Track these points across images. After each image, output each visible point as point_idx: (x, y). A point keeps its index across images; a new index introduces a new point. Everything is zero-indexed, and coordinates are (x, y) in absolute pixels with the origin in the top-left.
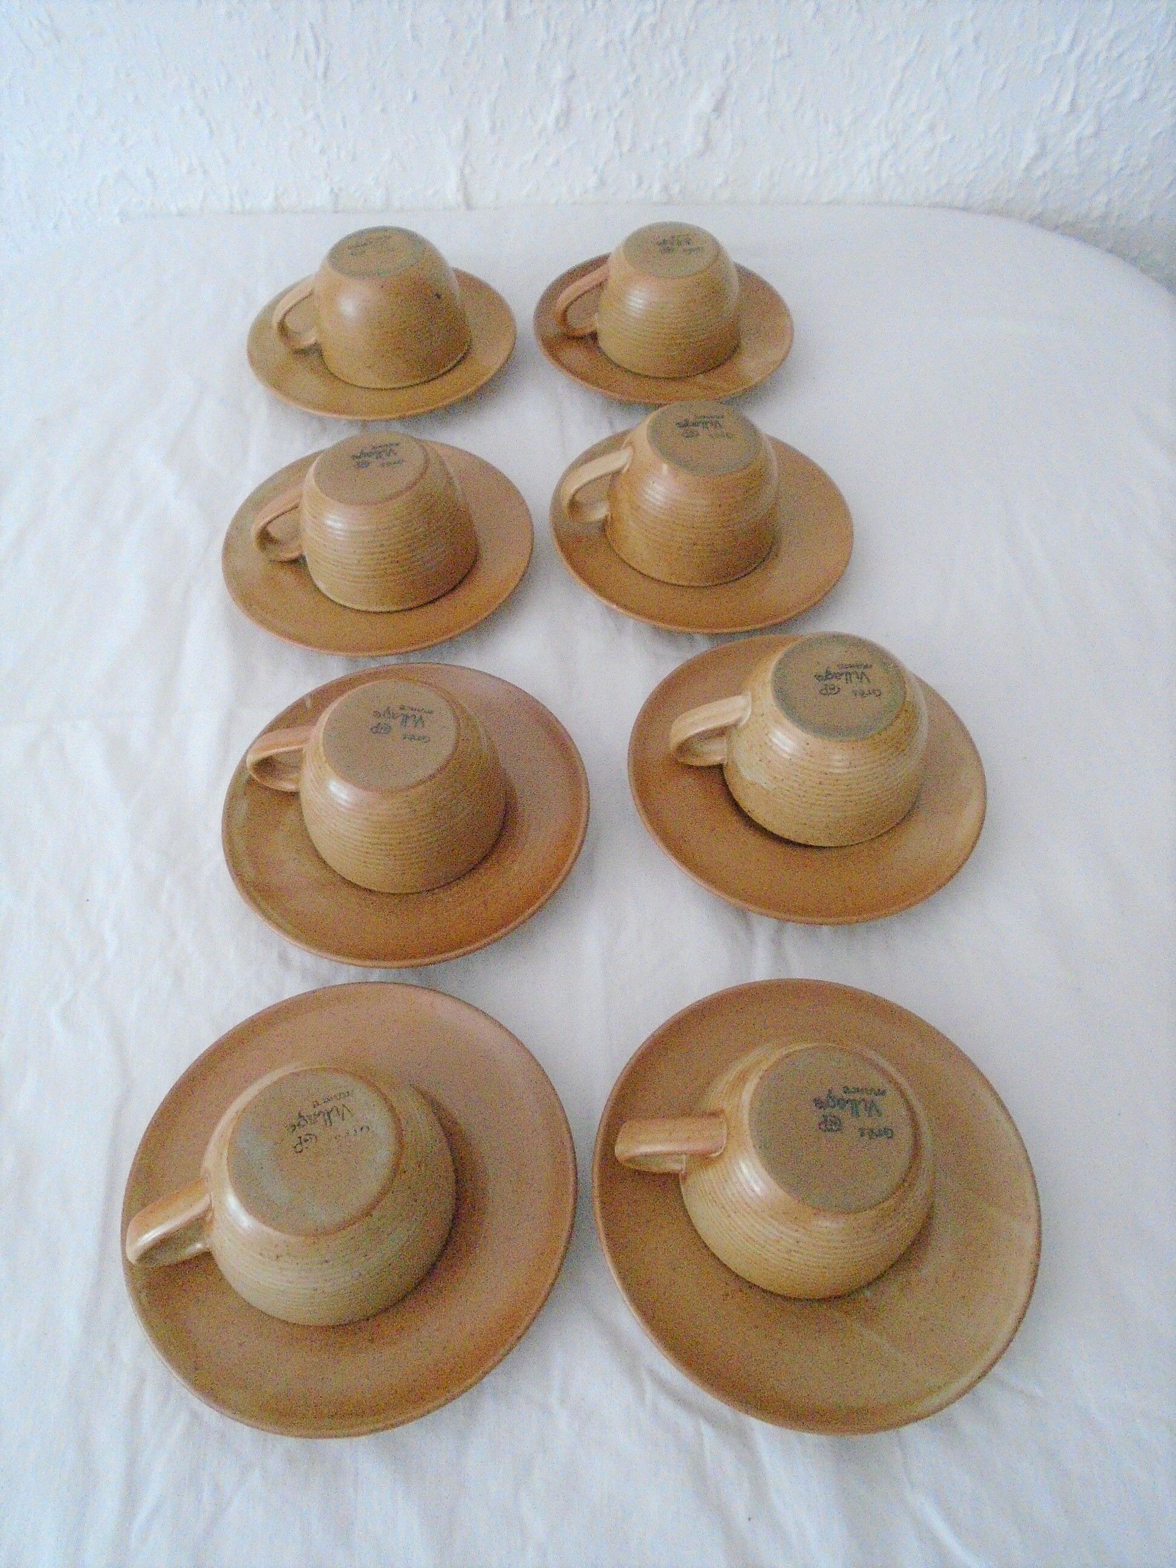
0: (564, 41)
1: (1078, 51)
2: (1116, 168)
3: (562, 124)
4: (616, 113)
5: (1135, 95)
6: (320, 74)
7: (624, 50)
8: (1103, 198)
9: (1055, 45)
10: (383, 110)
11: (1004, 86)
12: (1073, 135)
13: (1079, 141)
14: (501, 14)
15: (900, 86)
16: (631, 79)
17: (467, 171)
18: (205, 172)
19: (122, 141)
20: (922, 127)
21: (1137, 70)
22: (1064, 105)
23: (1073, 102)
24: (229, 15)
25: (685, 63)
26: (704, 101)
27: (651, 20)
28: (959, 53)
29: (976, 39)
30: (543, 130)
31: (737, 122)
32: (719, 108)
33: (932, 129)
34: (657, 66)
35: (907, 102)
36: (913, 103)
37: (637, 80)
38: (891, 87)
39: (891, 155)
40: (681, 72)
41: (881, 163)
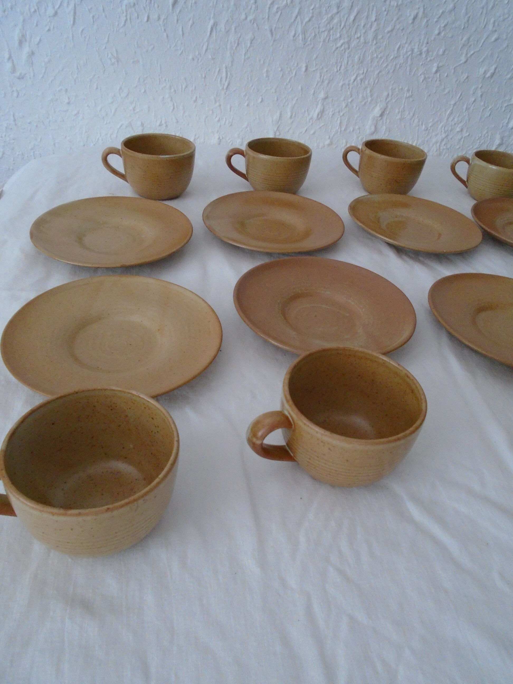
0: (326, 82)
3: (320, 116)
4: (341, 114)
6: (225, 87)
7: (349, 88)
10: (248, 105)
11: (490, 115)
14: (304, 69)
15: (452, 113)
16: (350, 100)
18: (167, 126)
19: (134, 109)
20: (458, 129)
24: (193, 59)
25: (371, 96)
26: (377, 111)
27: (362, 76)
28: (475, 101)
29: (481, 96)
30: (311, 118)
31: (388, 122)
32: (382, 115)
33: (462, 130)
34: (361, 96)
35: (453, 119)
36: (456, 120)
37: (352, 101)
38: (448, 112)
39: (445, 140)
40: (370, 99)
41: (441, 143)
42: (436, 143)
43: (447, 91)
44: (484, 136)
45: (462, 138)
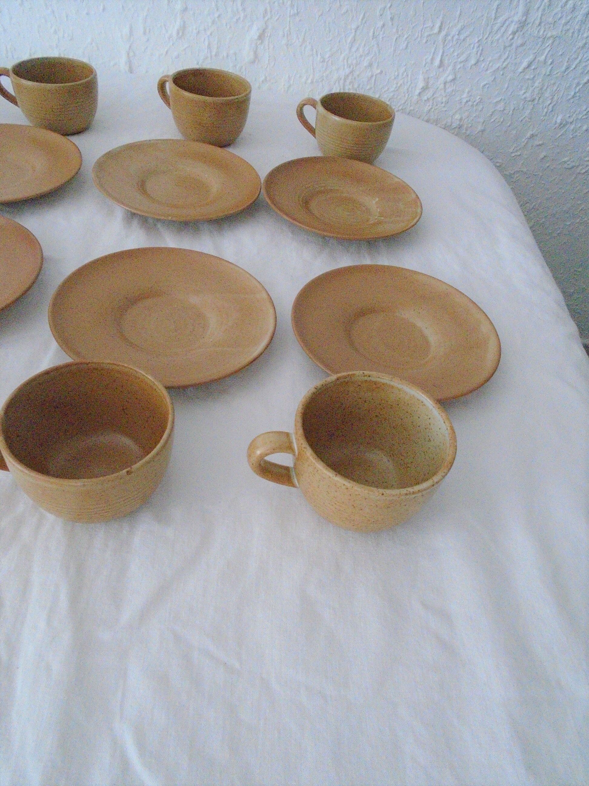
1: (443, 33)
2: (465, 101)
3: (180, 35)
4: (208, 33)
5: (473, 61)
8: (457, 116)
9: (432, 28)
10: (87, 14)
11: (407, 46)
12: (442, 80)
13: (445, 83)
15: (354, 40)
16: (216, 15)
17: (131, 54)
20: (365, 64)
21: (473, 48)
22: (437, 62)
23: (441, 61)
25: (244, 10)
26: (254, 33)
28: (384, 25)
29: (392, 19)
30: (170, 37)
31: (271, 47)
32: (261, 37)
33: (370, 65)
34: (229, 10)
35: (358, 49)
36: (361, 50)
37: (219, 16)
38: (349, 40)
39: (350, 78)
40: (242, 15)
41: (345, 80)
42: (339, 79)
43: (344, 10)
44: (403, 75)
45: (372, 76)
